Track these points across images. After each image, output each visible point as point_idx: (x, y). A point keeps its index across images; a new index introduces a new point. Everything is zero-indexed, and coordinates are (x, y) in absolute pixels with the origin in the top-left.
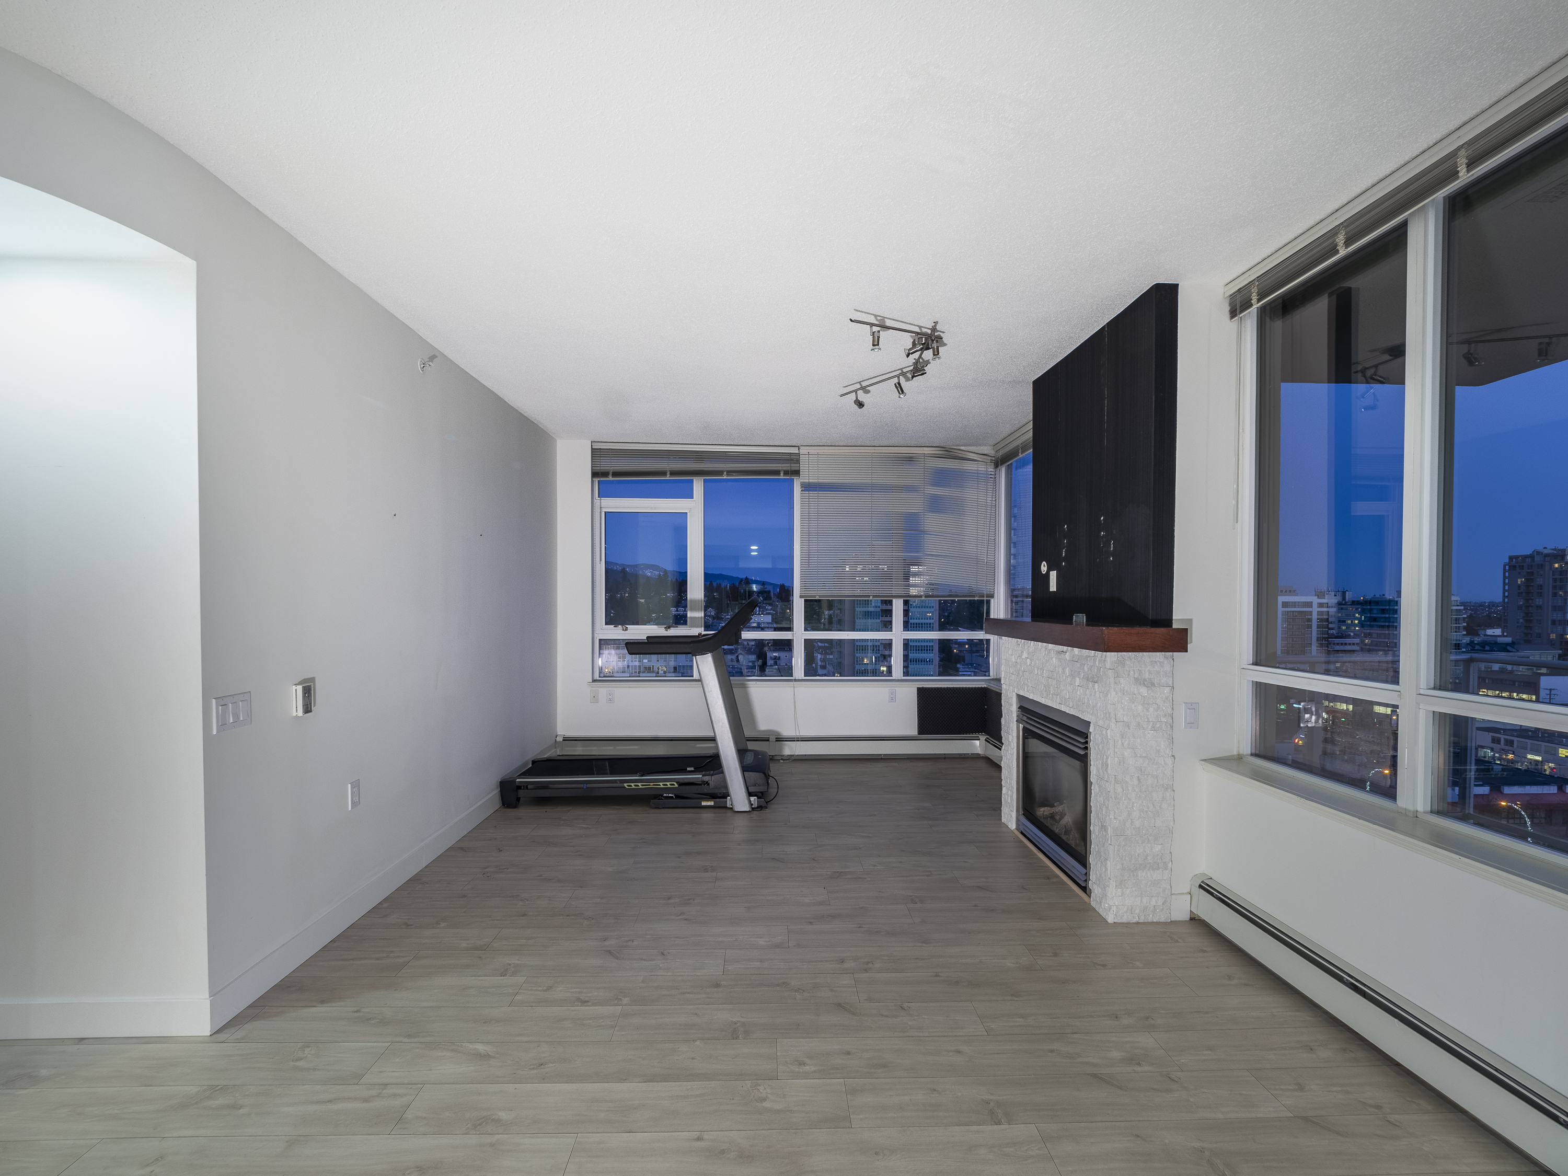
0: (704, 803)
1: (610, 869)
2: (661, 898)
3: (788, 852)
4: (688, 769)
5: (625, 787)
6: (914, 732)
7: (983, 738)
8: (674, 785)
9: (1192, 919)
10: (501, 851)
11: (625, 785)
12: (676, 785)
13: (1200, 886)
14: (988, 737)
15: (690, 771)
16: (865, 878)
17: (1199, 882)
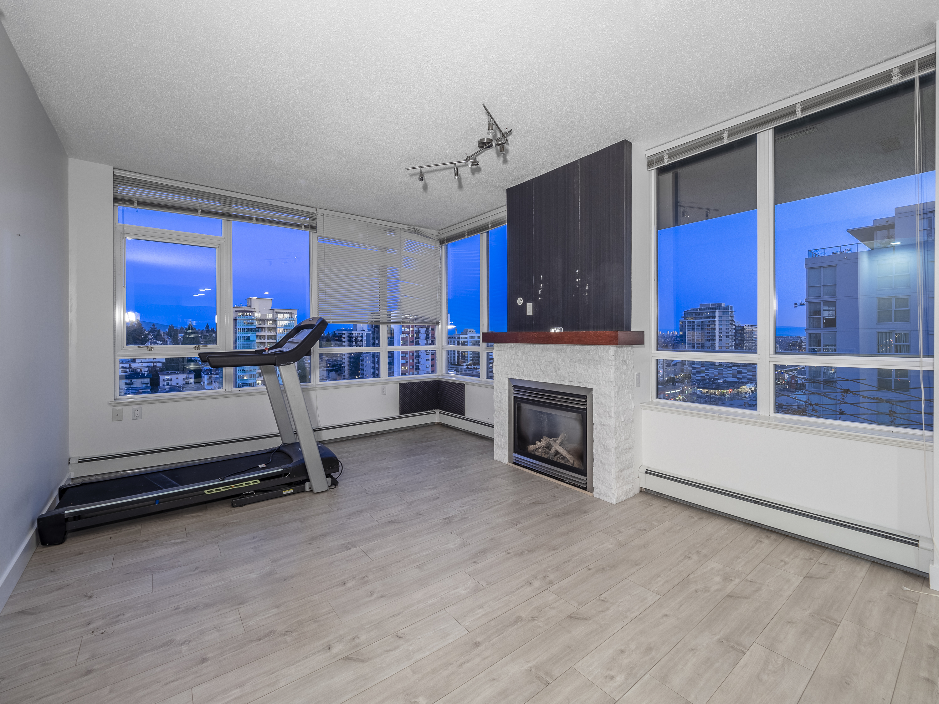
0: (284, 493)
1: (254, 576)
2: (336, 586)
3: (395, 514)
4: (260, 466)
5: (205, 494)
6: (397, 414)
7: (437, 411)
8: (256, 482)
9: (640, 491)
10: (90, 597)
11: (206, 492)
12: (259, 482)
13: (646, 473)
14: (441, 411)
15: (263, 468)
16: (467, 517)
17: (645, 470)
